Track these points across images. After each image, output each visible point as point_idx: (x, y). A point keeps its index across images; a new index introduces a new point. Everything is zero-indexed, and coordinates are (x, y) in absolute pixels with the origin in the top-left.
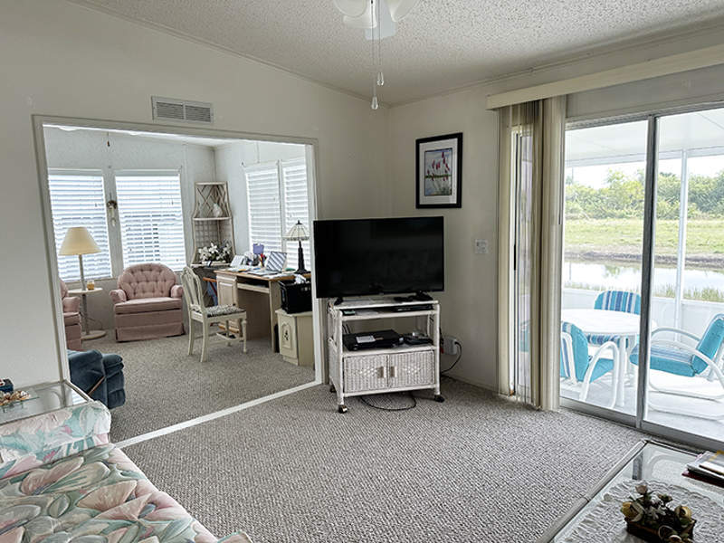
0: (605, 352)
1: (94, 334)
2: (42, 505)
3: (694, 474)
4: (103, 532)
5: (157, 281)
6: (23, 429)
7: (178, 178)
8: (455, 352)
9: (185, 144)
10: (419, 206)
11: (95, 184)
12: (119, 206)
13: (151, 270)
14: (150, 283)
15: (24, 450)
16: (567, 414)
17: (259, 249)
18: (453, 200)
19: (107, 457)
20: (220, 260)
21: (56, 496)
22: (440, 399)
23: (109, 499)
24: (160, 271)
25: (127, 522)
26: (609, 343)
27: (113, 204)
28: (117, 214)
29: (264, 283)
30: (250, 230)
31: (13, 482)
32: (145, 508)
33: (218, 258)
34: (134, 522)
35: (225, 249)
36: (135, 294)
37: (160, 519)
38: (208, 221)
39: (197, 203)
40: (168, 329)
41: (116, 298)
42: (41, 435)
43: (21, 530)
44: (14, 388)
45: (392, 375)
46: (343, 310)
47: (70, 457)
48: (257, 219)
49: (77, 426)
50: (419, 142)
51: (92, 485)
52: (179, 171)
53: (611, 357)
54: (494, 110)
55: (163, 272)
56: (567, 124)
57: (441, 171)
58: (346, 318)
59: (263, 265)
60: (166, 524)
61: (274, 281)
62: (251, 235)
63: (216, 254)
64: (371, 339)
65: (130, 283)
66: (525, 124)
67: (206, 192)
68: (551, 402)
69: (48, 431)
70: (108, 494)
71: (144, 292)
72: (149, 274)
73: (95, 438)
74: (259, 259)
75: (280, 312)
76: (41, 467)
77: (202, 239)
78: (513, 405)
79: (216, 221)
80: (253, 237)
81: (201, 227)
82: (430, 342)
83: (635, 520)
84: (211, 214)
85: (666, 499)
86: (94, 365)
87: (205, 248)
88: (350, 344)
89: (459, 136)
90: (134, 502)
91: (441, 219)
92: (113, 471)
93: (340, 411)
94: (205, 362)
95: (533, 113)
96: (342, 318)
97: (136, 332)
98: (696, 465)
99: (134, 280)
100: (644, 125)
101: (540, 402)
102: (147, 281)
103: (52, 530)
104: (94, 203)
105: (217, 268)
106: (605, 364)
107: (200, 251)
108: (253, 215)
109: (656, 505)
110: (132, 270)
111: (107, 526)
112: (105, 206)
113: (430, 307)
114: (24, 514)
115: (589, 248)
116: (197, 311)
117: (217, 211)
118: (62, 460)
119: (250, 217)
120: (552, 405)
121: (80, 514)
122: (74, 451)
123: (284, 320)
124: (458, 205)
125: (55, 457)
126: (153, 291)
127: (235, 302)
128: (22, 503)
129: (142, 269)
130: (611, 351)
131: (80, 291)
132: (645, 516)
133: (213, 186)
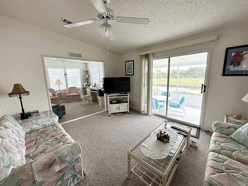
0: (162, 103)
1: (62, 101)
2: (40, 136)
3: (172, 127)
4: (52, 141)
5: (75, 90)
6: (38, 121)
7: (79, 69)
8: (133, 104)
9: (80, 62)
10: (126, 75)
11: (61, 71)
12: (67, 75)
15: (38, 125)
16: (153, 116)
17: (95, 84)
18: (132, 74)
19: (56, 126)
21: (44, 134)
22: (129, 113)
23: (55, 135)
25: (57, 139)
26: (162, 102)
28: (66, 77)
29: (95, 90)
31: (35, 131)
32: (62, 136)
34: (58, 139)
35: (89, 84)
36: (70, 93)
37: (64, 138)
39: (83, 74)
40: (77, 100)
41: (67, 94)
42: (42, 121)
43: (35, 141)
44: (39, 112)
45: (119, 109)
46: (109, 96)
47: (49, 126)
49: (50, 120)
50: (126, 62)
51: (52, 131)
53: (163, 105)
54: (140, 56)
55: (76, 88)
56: (153, 59)
57: (130, 68)
58: (110, 98)
60: (65, 140)
61: (97, 90)
62: (94, 81)
63: (87, 85)
64: (115, 102)
65: (69, 91)
66: (145, 59)
67: (85, 72)
68: (150, 113)
69: (44, 121)
70: (55, 133)
71: (72, 92)
72: (73, 89)
73: (55, 122)
74: (95, 86)
75: (99, 96)
76: (43, 128)
78: (143, 114)
81: (84, 79)
82: (127, 102)
83: (158, 137)
84: (86, 77)
85: (165, 133)
86: (59, 107)
87: (85, 83)
88: (111, 103)
89: (133, 61)
90: (59, 135)
91: (129, 78)
92: (57, 129)
93: (109, 116)
94: (84, 106)
95: (147, 56)
96: (109, 98)
97: (70, 100)
98: (173, 126)
100: (168, 59)
101: (148, 114)
103: (41, 141)
104: (62, 74)
105: (87, 87)
106: (162, 106)
109: (162, 134)
110: (70, 88)
111: (52, 140)
112: (64, 75)
113: (127, 95)
114: (36, 138)
115: (163, 84)
116: (82, 96)
117: (87, 76)
118: (47, 126)
120: (150, 114)
121: (48, 138)
122: (50, 125)
123: (99, 98)
124: (133, 75)
125: (45, 126)
126: (74, 92)
127: (90, 94)
128: (36, 136)
129: (72, 88)
130: (163, 104)
131: (59, 92)
132: (160, 136)
133: (86, 71)
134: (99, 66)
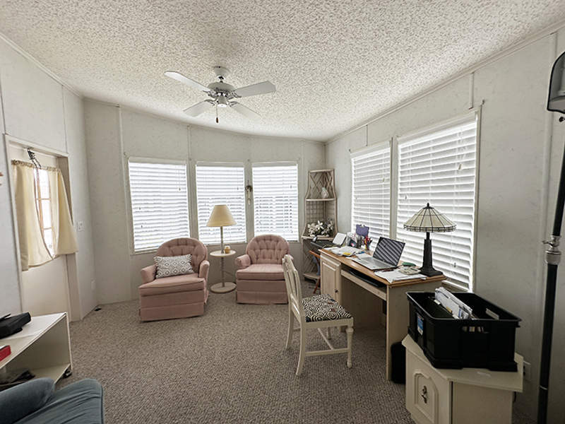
5: (274, 249)
7: (296, 167)
11: (238, 173)
12: (254, 190)
13: (271, 240)
14: (270, 251)
17: (363, 232)
20: (325, 234)
24: (278, 241)
27: (249, 188)
28: (252, 195)
30: (353, 210)
33: (323, 233)
35: (329, 225)
36: (257, 259)
38: (317, 202)
39: (309, 187)
48: (360, 201)
52: (298, 161)
55: (279, 243)
59: (368, 249)
62: (353, 214)
63: (322, 230)
65: (254, 250)
67: (317, 178)
71: (264, 258)
72: (267, 246)
74: (363, 241)
77: (311, 216)
79: (323, 202)
80: (355, 217)
81: (311, 207)
84: (320, 196)
87: (313, 225)
99: (258, 247)
102: (268, 249)
104: (236, 187)
107: (309, 226)
108: (356, 197)
110: (259, 239)
112: (244, 190)
117: (325, 193)
119: (353, 198)
126: (271, 258)
127: (338, 289)
129: (264, 238)
133: (323, 173)
134: (392, 142)
